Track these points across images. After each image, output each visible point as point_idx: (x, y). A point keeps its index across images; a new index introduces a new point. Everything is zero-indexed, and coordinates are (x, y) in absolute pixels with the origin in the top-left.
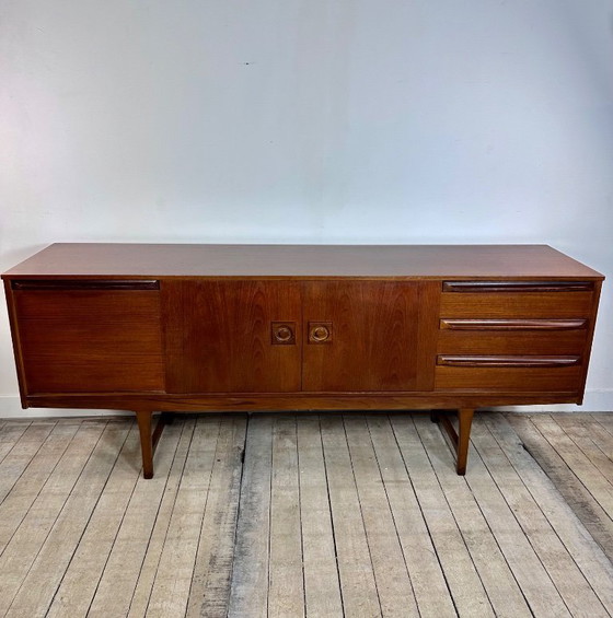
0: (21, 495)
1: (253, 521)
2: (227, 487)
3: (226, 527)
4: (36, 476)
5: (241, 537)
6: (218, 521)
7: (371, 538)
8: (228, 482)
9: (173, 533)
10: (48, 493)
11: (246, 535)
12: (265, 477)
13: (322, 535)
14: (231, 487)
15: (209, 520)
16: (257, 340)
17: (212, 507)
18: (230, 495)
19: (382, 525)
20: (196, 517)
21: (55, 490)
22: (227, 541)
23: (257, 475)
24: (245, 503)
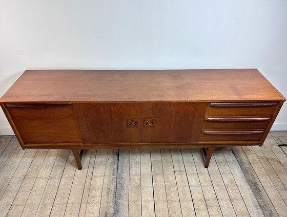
0: (30, 178)
1: (122, 194)
2: (111, 174)
3: (111, 197)
4: (35, 168)
5: (117, 202)
6: (108, 193)
7: (169, 203)
8: (112, 171)
9: (90, 200)
10: (40, 177)
11: (119, 201)
12: (127, 169)
13: (150, 201)
14: (113, 174)
15: (104, 193)
16: (121, 125)
17: (106, 186)
18: (113, 179)
19: (174, 196)
20: (99, 191)
21: (43, 175)
22: (112, 205)
23: (124, 168)
24: (119, 183)
